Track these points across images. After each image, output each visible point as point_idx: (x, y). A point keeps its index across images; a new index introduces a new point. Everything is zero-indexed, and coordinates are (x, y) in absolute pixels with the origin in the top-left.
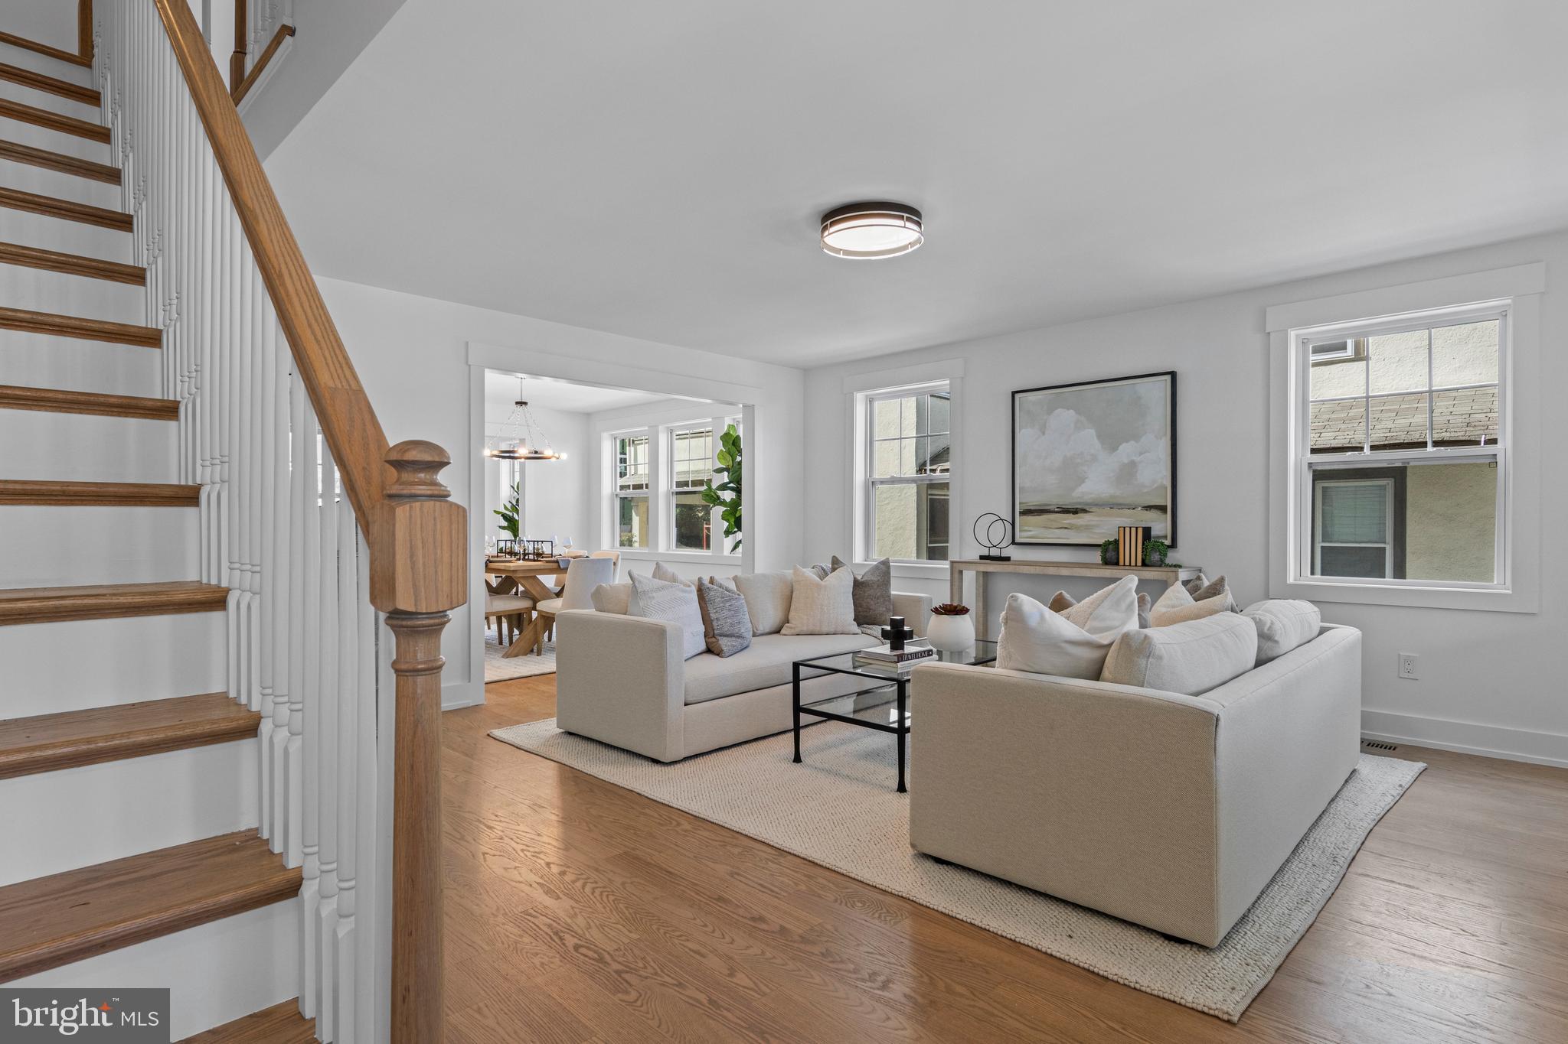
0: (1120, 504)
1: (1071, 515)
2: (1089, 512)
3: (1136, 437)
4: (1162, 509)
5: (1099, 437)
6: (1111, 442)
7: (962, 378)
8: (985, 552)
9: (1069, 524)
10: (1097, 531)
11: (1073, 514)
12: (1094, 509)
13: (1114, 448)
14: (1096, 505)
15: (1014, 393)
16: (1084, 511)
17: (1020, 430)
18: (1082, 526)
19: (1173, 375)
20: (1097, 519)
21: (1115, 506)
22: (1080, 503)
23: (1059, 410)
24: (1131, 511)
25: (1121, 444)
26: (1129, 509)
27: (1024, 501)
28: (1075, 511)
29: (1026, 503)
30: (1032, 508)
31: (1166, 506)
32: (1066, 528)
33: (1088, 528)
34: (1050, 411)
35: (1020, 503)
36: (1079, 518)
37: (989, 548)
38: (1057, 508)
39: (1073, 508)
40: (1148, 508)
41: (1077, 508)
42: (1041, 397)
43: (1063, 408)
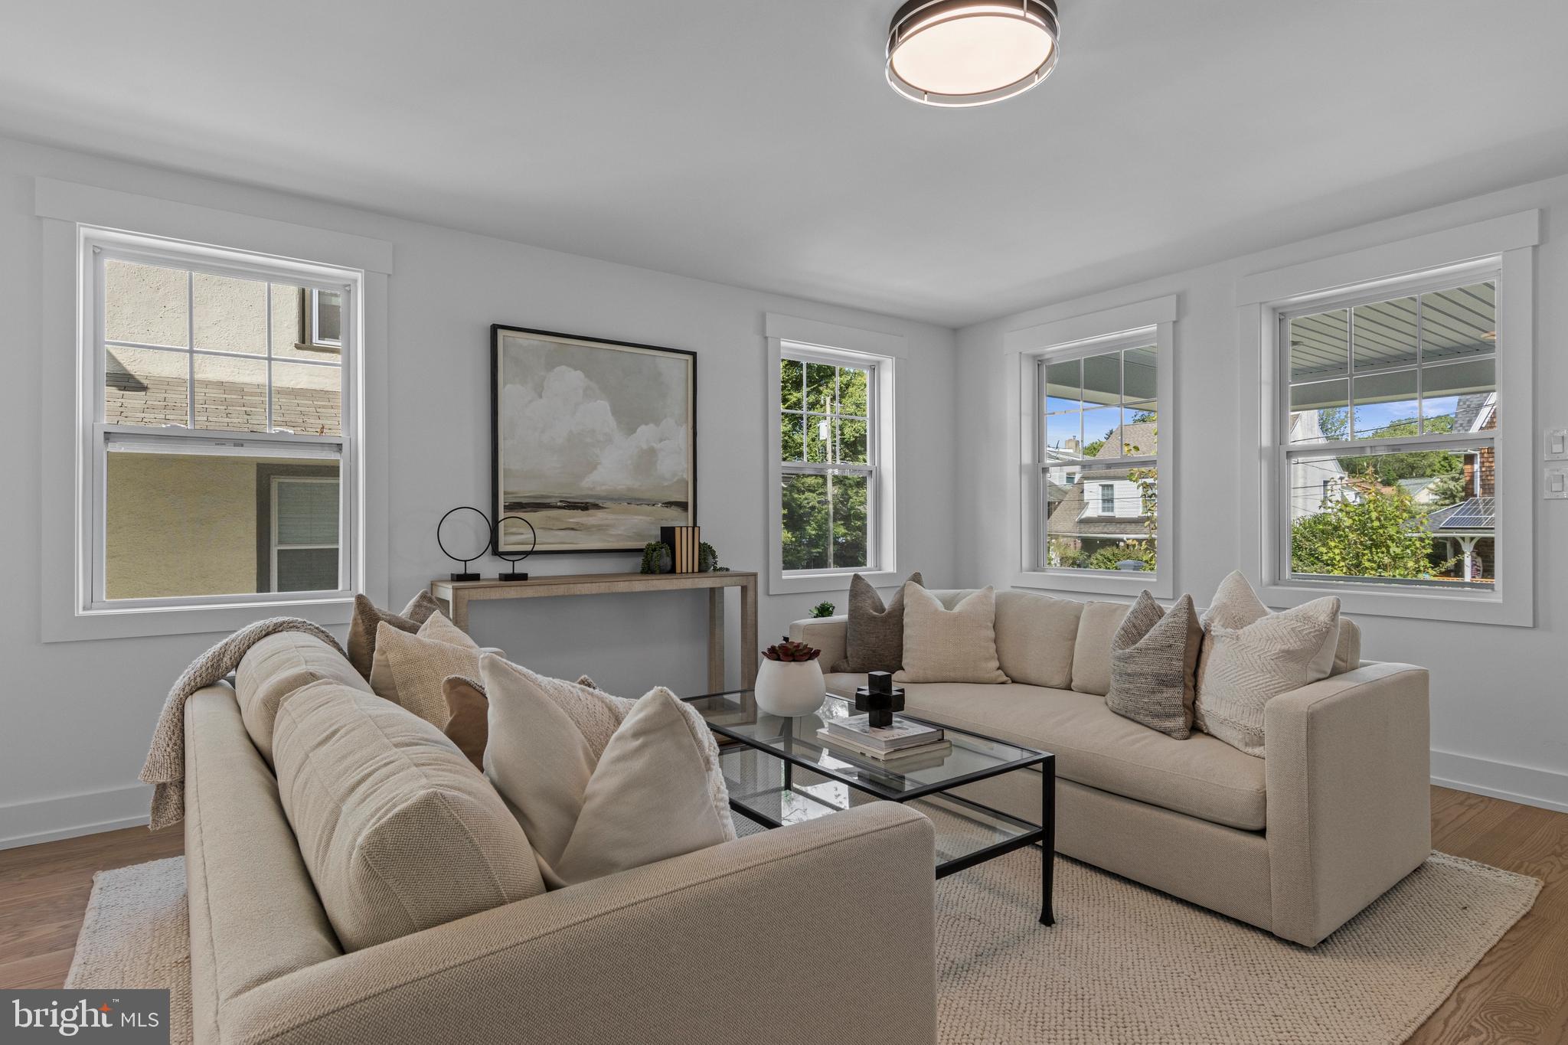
0: (639, 499)
1: (580, 511)
2: (603, 508)
3: (657, 421)
4: (683, 506)
5: (615, 413)
6: (630, 418)
7: (389, 275)
8: (459, 569)
9: (578, 523)
10: (613, 532)
11: (582, 510)
12: (608, 504)
13: (631, 430)
14: (612, 499)
15: (494, 329)
16: (596, 507)
17: (504, 387)
18: (594, 526)
19: (693, 354)
20: (611, 517)
21: (632, 501)
22: (591, 496)
23: (563, 368)
24: (650, 508)
25: (639, 426)
26: (648, 505)
27: (510, 490)
28: (585, 507)
29: (512, 493)
30: (524, 501)
31: (687, 503)
32: (573, 529)
33: (601, 528)
34: (550, 366)
35: (505, 493)
36: (589, 515)
37: (465, 561)
38: (561, 501)
39: (582, 503)
40: (669, 504)
41: (587, 503)
42: (536, 343)
43: (569, 365)
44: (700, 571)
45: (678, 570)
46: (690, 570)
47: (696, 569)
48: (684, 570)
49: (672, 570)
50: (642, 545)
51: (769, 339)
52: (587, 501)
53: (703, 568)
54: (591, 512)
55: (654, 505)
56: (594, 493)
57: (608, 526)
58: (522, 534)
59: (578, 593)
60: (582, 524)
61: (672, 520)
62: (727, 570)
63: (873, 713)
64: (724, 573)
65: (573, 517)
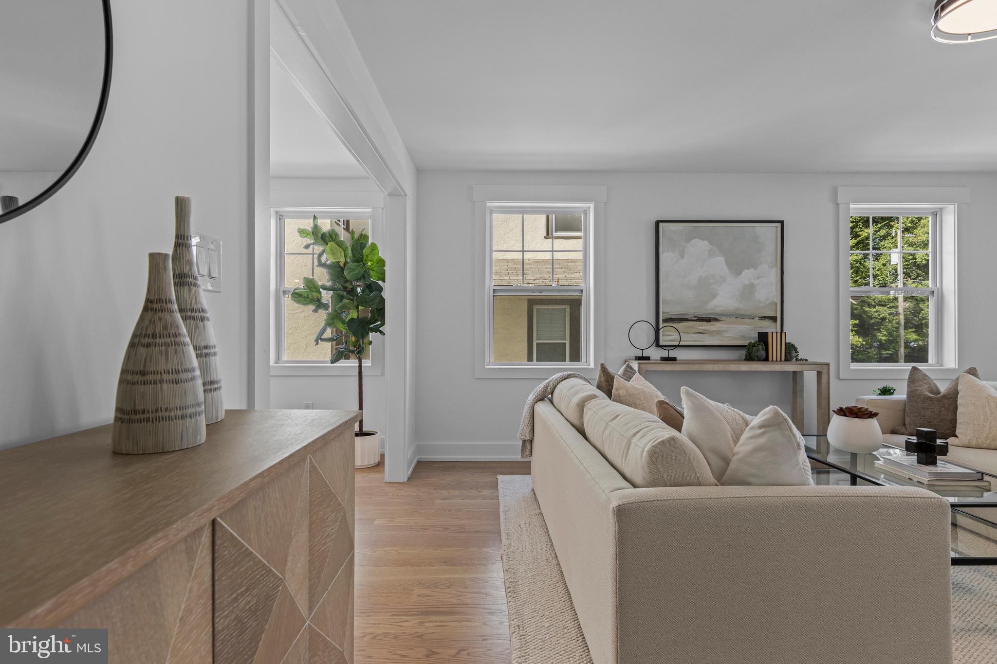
0: (743, 315)
1: (705, 322)
2: (720, 320)
3: (755, 266)
4: (774, 319)
5: (727, 264)
6: (737, 266)
7: (605, 203)
8: (639, 354)
9: (704, 330)
10: (726, 335)
11: (707, 322)
12: (723, 318)
13: (738, 273)
14: (725, 315)
15: (658, 223)
16: (716, 320)
17: (663, 253)
18: (714, 331)
19: (782, 222)
20: (725, 326)
21: (739, 316)
22: (713, 314)
24: (751, 320)
25: (743, 270)
26: (749, 318)
27: (665, 311)
28: (709, 320)
29: (667, 313)
30: (673, 317)
31: (776, 317)
32: (701, 333)
33: (718, 333)
34: (689, 239)
35: (663, 313)
36: (711, 325)
37: (642, 350)
38: (694, 317)
39: (707, 318)
40: (764, 318)
41: (710, 318)
42: (680, 228)
43: (698, 238)
44: (786, 360)
45: (770, 359)
46: (779, 359)
47: (783, 359)
48: (775, 359)
49: (766, 359)
50: (746, 343)
51: (841, 206)
52: (710, 316)
53: (788, 359)
54: (712, 323)
55: (753, 318)
56: (714, 312)
57: (723, 331)
58: (672, 335)
59: (706, 370)
60: (707, 330)
61: (766, 328)
62: (806, 360)
63: (921, 455)
64: (804, 362)
65: (701, 326)
